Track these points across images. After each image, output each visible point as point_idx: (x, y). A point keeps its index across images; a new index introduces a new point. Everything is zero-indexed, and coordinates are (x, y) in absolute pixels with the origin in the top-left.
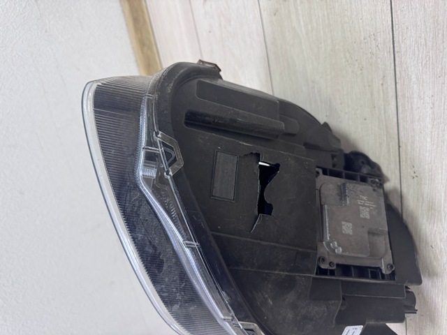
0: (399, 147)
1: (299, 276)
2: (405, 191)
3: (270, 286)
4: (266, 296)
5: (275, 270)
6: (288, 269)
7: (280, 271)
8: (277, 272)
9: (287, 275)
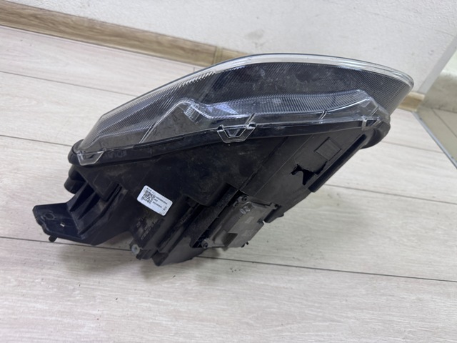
0: (253, 262)
2: (219, 261)
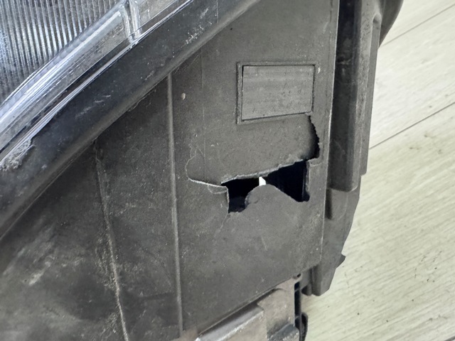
1: (118, 321)
3: (76, 263)
4: (48, 264)
5: (118, 262)
6: (130, 290)
7: (121, 274)
8: (114, 267)
9: (113, 293)
